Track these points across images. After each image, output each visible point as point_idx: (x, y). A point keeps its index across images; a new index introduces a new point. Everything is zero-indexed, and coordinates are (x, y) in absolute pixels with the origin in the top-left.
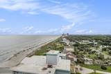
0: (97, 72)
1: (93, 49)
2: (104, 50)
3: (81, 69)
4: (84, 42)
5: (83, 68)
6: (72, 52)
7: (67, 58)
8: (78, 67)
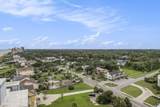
0: (65, 95)
1: (60, 68)
2: (72, 67)
3: (45, 98)
4: (49, 60)
5: (48, 96)
6: (31, 77)
7: (22, 87)
8: (41, 96)
